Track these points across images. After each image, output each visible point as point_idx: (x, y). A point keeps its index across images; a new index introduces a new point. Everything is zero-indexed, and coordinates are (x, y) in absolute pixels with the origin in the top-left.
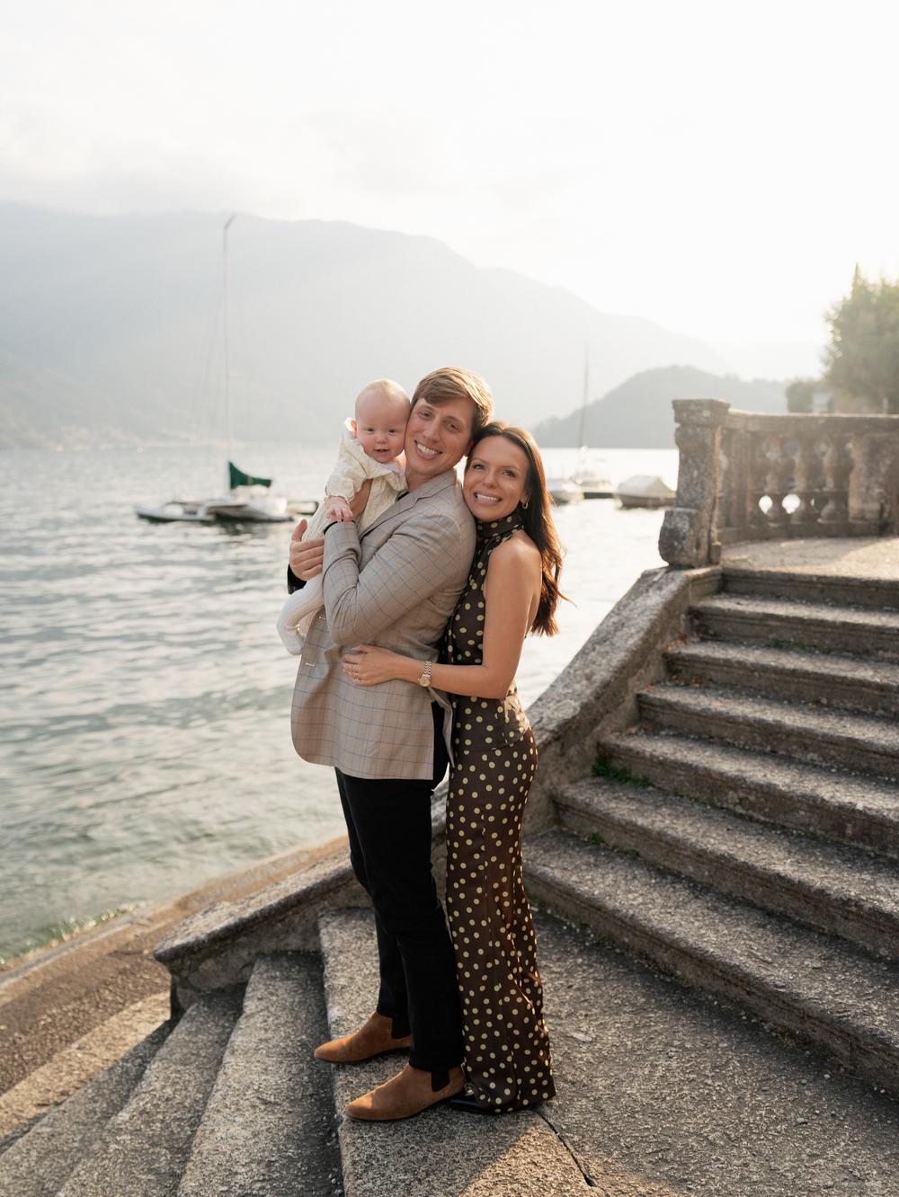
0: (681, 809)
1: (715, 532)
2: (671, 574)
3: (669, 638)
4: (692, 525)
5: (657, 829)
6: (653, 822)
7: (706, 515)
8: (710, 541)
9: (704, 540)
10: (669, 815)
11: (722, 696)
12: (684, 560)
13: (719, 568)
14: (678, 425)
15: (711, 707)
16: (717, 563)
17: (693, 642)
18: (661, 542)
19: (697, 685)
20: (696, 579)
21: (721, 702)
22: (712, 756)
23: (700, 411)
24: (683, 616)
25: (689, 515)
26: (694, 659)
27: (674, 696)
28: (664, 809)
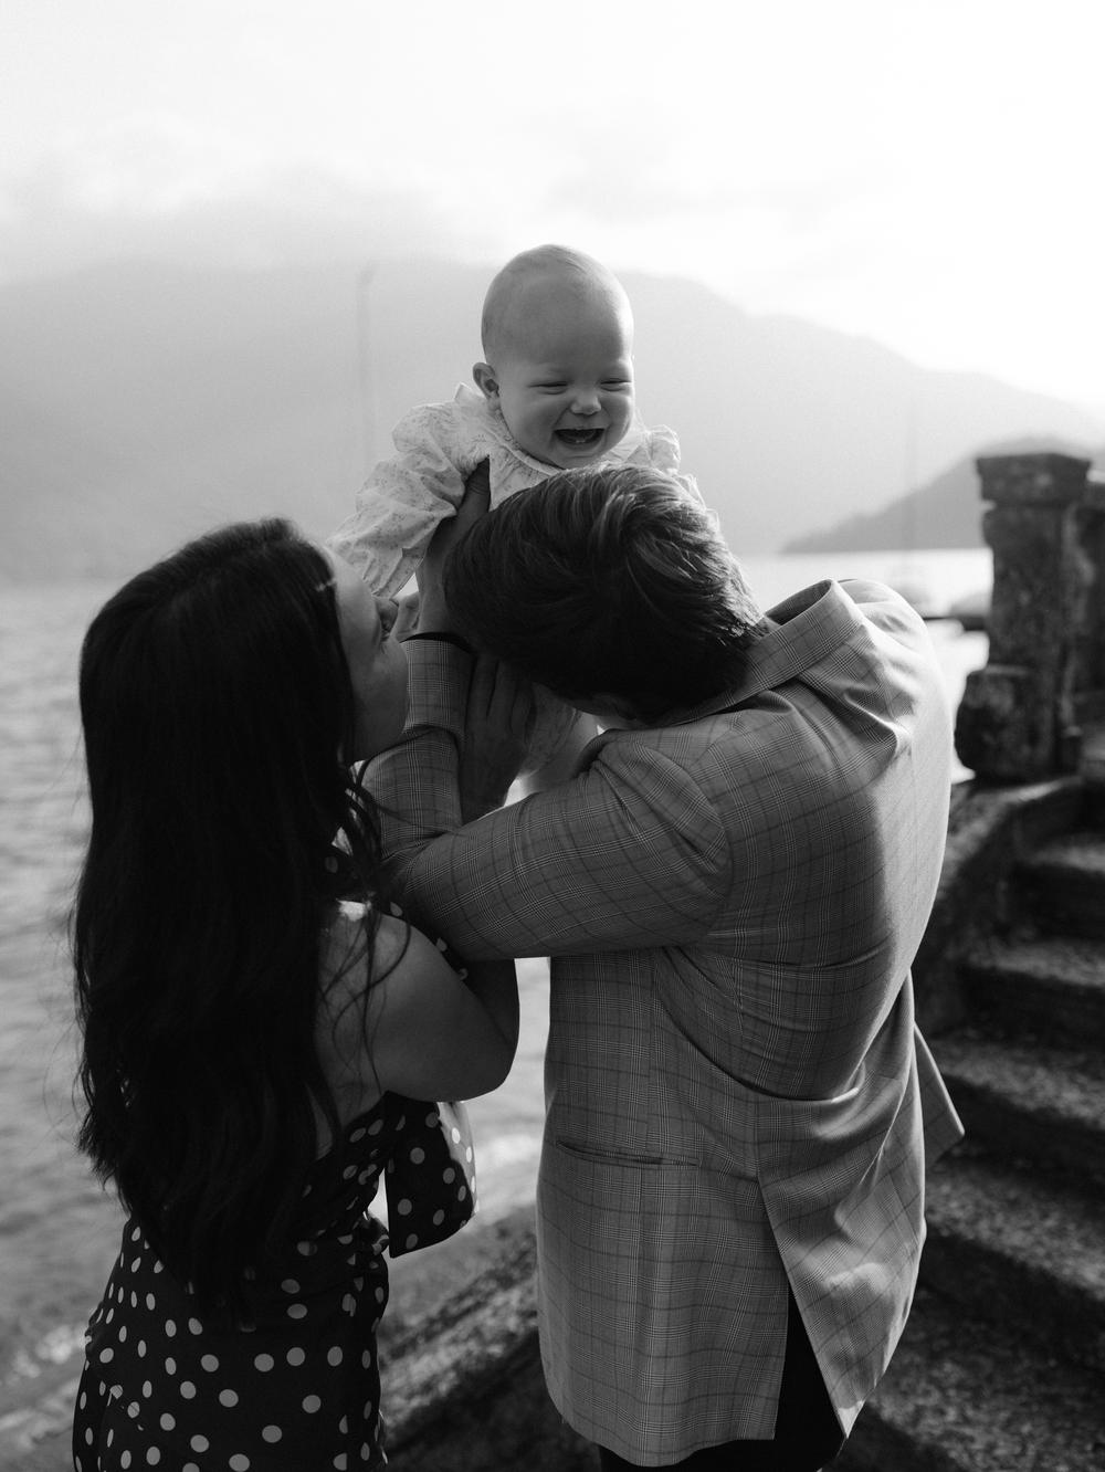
0: (987, 1364)
1: (1067, 708)
2: (978, 799)
3: (972, 932)
4: (1019, 700)
5: (925, 1439)
6: (919, 1413)
7: (1047, 680)
8: (1058, 726)
9: (1046, 729)
10: (960, 1386)
11: (1083, 1069)
12: (1005, 768)
13: (1076, 781)
14: (987, 506)
15: (1060, 1105)
16: (1072, 770)
17: (1024, 941)
18: (958, 734)
19: (1032, 1038)
20: (1032, 806)
21: (1083, 1089)
22: (1059, 1233)
23: (1030, 477)
24: (1003, 885)
25: (1013, 680)
26: (1023, 982)
28: (948, 1367)
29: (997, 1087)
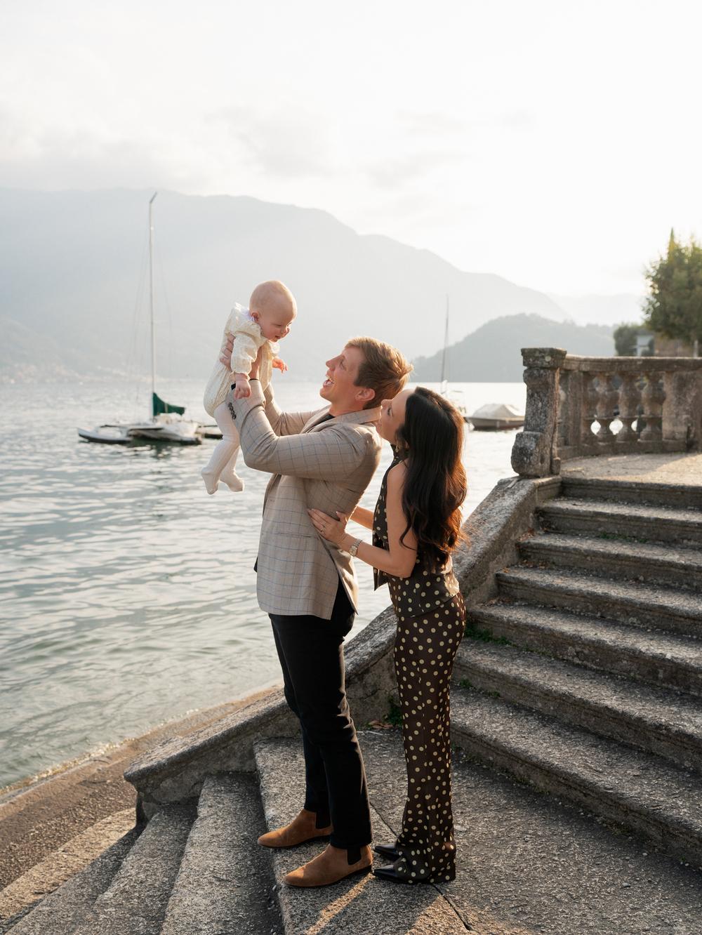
0: (531, 660)
1: (556, 450)
2: (522, 482)
3: (520, 531)
4: (537, 445)
5: (514, 675)
6: (510, 670)
7: (548, 437)
8: (552, 457)
9: (547, 456)
10: (523, 665)
11: (562, 575)
12: (532, 471)
13: (559, 477)
14: (526, 368)
15: (554, 583)
16: (557, 474)
17: (539, 534)
18: (513, 458)
19: (543, 567)
20: (542, 485)
21: (562, 579)
22: (555, 621)
23: (543, 357)
24: (531, 514)
25: (535, 437)
26: (540, 547)
27: (524, 575)
28: (519, 661)
29: (532, 579)
